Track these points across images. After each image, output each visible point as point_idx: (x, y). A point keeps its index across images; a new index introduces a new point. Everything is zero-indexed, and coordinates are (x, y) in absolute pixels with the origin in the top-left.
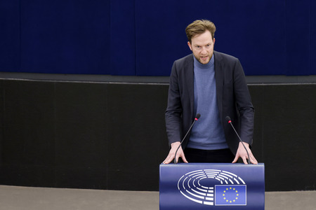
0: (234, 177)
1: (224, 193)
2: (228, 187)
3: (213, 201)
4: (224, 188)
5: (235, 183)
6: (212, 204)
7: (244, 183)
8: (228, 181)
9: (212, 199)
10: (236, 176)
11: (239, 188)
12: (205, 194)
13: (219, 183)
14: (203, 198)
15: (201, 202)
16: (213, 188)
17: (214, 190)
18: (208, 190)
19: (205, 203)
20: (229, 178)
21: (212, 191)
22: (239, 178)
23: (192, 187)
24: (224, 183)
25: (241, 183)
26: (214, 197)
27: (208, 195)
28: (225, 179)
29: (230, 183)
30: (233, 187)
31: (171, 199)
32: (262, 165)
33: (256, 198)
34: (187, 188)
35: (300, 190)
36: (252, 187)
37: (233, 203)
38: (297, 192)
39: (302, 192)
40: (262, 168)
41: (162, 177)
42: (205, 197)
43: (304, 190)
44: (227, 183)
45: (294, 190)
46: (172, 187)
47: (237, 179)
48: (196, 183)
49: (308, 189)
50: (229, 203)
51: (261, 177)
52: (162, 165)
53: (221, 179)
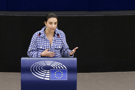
0: (60, 65)
1: (55, 74)
2: (58, 70)
3: (50, 78)
5: (61, 68)
6: (49, 79)
7: (66, 68)
9: (49, 77)
10: (62, 64)
12: (45, 74)
13: (52, 68)
14: (44, 76)
15: (43, 78)
16: (49, 71)
17: (50, 72)
19: (45, 79)
20: (58, 65)
21: (49, 73)
22: (63, 65)
23: (38, 70)
24: (55, 68)
25: (64, 68)
26: (50, 76)
27: (47, 74)
28: (56, 66)
29: (58, 68)
30: (60, 70)
31: (27, 77)
32: (76, 59)
33: (72, 76)
34: (36, 71)
36: (70, 70)
38: (94, 73)
41: (22, 65)
42: (45, 75)
43: (97, 72)
44: (57, 68)
45: (92, 72)
46: (27, 70)
47: (62, 66)
48: (40, 68)
49: (99, 72)
50: (58, 79)
51: (75, 65)
52: (22, 59)
53: (54, 66)
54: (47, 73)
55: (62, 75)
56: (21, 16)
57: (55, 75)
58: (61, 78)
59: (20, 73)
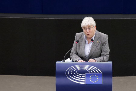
0: (96, 69)
1: (91, 78)
2: (93, 74)
3: (85, 82)
4: (90, 75)
5: (96, 72)
6: (84, 83)
7: (101, 72)
8: (92, 71)
9: (84, 81)
10: (97, 68)
11: (99, 75)
12: (80, 78)
14: (79, 80)
15: (78, 82)
16: (84, 75)
18: (82, 76)
19: (80, 83)
21: (84, 77)
22: (99, 69)
24: (90, 72)
25: (99, 72)
26: (85, 80)
28: (91, 70)
29: (93, 72)
30: (95, 74)
31: (62, 81)
32: (111, 63)
33: (108, 80)
34: (71, 75)
35: (131, 76)
36: (106, 74)
37: (95, 83)
38: (129, 77)
39: (132, 77)
40: (111, 64)
41: (57, 69)
42: (80, 79)
44: (92, 72)
45: (128, 76)
46: (63, 74)
47: (97, 70)
50: (93, 83)
51: (111, 69)
52: (57, 63)
53: (89, 70)
54: (81, 77)
55: (97, 79)
56: (56, 19)
57: (90, 80)
58: (96, 82)
59: (55, 77)
